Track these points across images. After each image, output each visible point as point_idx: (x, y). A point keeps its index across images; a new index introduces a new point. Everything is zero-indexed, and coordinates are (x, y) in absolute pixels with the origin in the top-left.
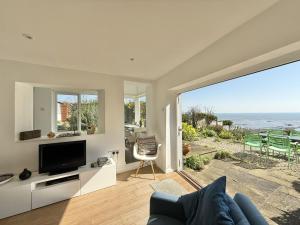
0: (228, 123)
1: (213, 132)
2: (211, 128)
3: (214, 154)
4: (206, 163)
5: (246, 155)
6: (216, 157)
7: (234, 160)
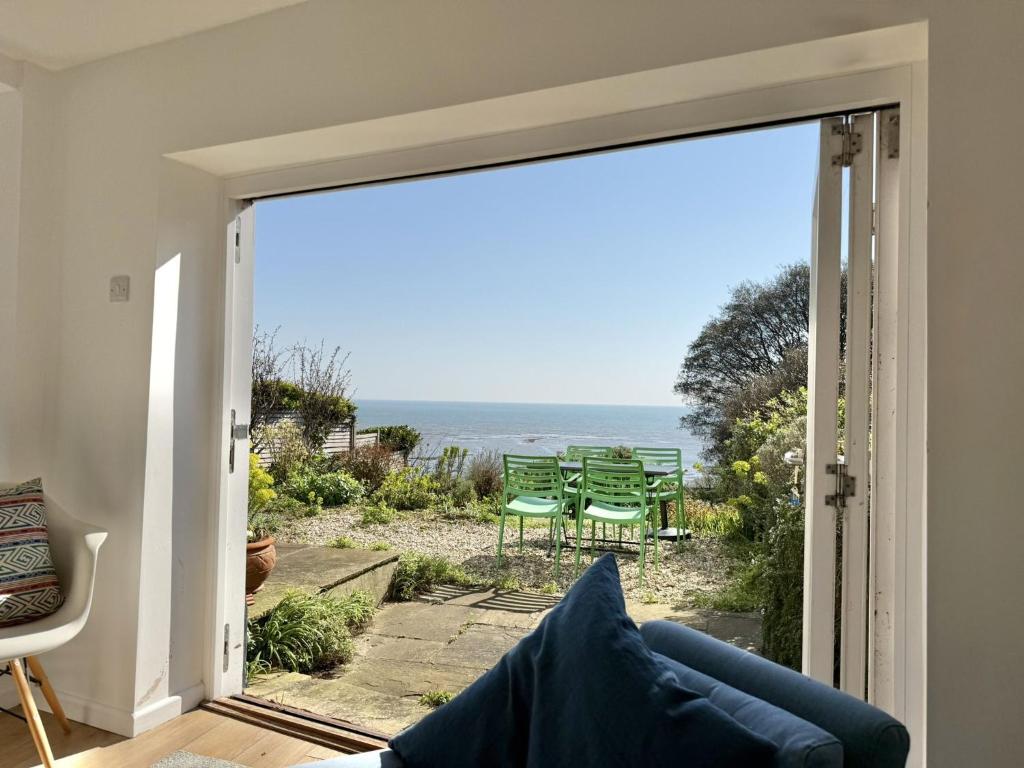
0: (400, 441)
1: (347, 480)
2: (333, 464)
3: (385, 575)
4: (357, 626)
5: (506, 564)
6: (395, 594)
7: (468, 588)
